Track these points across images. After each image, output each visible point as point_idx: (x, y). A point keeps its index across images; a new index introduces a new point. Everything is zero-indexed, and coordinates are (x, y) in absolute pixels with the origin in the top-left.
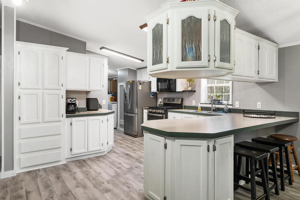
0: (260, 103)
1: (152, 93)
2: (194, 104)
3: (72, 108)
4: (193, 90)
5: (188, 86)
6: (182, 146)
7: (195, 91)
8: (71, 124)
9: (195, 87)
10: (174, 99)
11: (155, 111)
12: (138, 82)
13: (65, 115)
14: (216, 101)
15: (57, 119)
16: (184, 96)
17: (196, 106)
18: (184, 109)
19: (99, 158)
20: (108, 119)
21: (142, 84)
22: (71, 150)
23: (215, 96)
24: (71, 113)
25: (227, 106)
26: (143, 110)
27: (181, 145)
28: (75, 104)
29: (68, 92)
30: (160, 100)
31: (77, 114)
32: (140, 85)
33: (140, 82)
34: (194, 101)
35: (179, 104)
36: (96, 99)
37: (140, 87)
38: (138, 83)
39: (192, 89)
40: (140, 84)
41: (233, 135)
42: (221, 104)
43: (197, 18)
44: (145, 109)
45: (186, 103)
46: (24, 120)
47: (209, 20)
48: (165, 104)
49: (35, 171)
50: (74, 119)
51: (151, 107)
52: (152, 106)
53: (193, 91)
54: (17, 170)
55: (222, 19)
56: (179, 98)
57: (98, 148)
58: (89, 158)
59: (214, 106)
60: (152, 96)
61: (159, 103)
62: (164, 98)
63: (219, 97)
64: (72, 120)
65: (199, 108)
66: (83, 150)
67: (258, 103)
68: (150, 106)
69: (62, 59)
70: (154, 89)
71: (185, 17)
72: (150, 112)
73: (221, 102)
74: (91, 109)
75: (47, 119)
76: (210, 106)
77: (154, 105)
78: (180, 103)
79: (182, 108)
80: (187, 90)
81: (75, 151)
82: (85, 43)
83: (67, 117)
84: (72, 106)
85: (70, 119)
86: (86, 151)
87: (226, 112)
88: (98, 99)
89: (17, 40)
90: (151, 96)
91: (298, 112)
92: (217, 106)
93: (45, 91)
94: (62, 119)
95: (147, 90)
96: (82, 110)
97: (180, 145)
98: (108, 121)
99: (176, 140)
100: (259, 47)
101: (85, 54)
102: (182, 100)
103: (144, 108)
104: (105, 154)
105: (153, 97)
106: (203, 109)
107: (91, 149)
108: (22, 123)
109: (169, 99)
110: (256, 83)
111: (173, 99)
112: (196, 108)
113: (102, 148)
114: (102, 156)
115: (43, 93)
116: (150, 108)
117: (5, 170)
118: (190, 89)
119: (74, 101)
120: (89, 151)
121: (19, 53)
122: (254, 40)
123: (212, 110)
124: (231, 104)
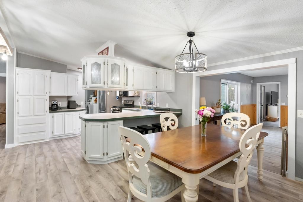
1: (117, 97)
3: (55, 107)
5: (135, 93)
7: (140, 96)
8: (53, 117)
9: (140, 94)
11: (115, 109)
13: (48, 111)
14: (149, 103)
15: (43, 114)
16: (134, 99)
17: (140, 105)
18: (135, 107)
19: (72, 138)
20: (79, 114)
22: (53, 133)
24: (54, 110)
25: (153, 106)
26: (110, 108)
28: (57, 104)
29: (51, 97)
30: (123, 102)
31: (59, 110)
32: (109, 92)
34: (139, 103)
35: (132, 104)
36: (75, 101)
37: (108, 93)
39: (138, 95)
40: (109, 91)
41: (123, 120)
43: (99, 64)
45: (135, 104)
46: (20, 114)
47: (104, 64)
48: (125, 104)
49: (28, 145)
50: (55, 114)
53: (138, 96)
54: (16, 144)
55: (113, 63)
57: (72, 132)
58: (65, 138)
59: (147, 105)
60: (118, 99)
61: (122, 104)
63: (151, 100)
64: (53, 114)
65: (141, 107)
66: (61, 133)
67: (167, 104)
68: (114, 106)
69: (47, 77)
70: (118, 95)
71: (93, 62)
72: (113, 110)
73: (152, 103)
74: (71, 108)
75: (36, 113)
76: (145, 105)
77: (119, 105)
79: (133, 107)
81: (55, 133)
82: (66, 65)
83: (50, 112)
84: (55, 106)
85: (52, 114)
86: (63, 134)
87: (152, 110)
88: (76, 101)
89: (16, 67)
91: (182, 109)
92: (149, 106)
93: (35, 97)
94: (46, 114)
95: (114, 95)
96: (64, 108)
100: (156, 72)
101: (66, 73)
102: (133, 102)
103: (111, 107)
104: (77, 136)
106: (143, 107)
107: (67, 132)
108: (20, 116)
109: (127, 101)
111: (128, 101)
112: (139, 107)
113: (74, 132)
114: (74, 137)
115: (34, 98)
116: (113, 107)
117: (9, 143)
118: (136, 95)
119: (56, 102)
120: (65, 133)
121: (18, 74)
122: (152, 69)
123: (146, 108)
124: (155, 104)
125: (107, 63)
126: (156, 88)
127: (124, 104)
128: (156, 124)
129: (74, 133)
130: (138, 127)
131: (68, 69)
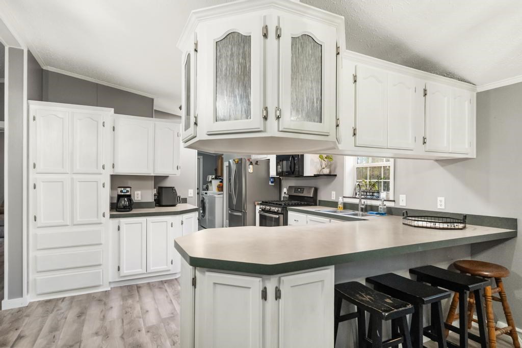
0: (443, 199)
1: (272, 178)
2: (333, 198)
3: (124, 202)
4: (332, 174)
5: (324, 166)
6: (218, 286)
7: (336, 175)
8: (119, 229)
9: (335, 168)
10: (304, 189)
11: (268, 208)
12: (247, 161)
13: (108, 214)
14: (368, 194)
15: (95, 220)
16: (318, 183)
17: (336, 201)
18: (319, 205)
20: (182, 222)
21: (254, 163)
22: (119, 269)
23: (368, 183)
24: (123, 210)
26: (255, 206)
27: (215, 284)
28: (130, 196)
29: (114, 178)
30: (285, 190)
31: (134, 211)
32: (251, 166)
33: (251, 160)
34: (334, 193)
35: (310, 197)
36: (172, 188)
37: (251, 169)
38: (248, 163)
39: (330, 172)
40: (251, 163)
41: (333, 267)
42: (378, 198)
43: (245, 36)
44: (258, 204)
45: (322, 197)
46: (41, 220)
47: (265, 36)
48: (291, 197)
49: (58, 300)
50: (124, 222)
51: (266, 203)
52: (267, 200)
53: (331, 176)
54: (29, 298)
55: (298, 33)
56: (311, 187)
57: (164, 267)
58: (149, 284)
59: (363, 201)
60: (272, 182)
61: (283, 195)
62: (290, 187)
63: (374, 185)
64: (119, 222)
65: (340, 205)
66: (139, 271)
67: (439, 199)
68: (264, 200)
69: (104, 126)
70: (273, 173)
71: (220, 35)
72: (263, 210)
73: (376, 194)
74: (164, 204)
75: (78, 219)
76: (356, 201)
77: (274, 198)
78: (312, 196)
79: (316, 205)
80: (322, 174)
81: (125, 271)
82: (152, 100)
83: (112, 216)
84: (125, 200)
85: (116, 220)
86: (143, 272)
87: (382, 214)
88: (176, 188)
89: (30, 98)
90: (270, 184)
91: (516, 218)
92: (369, 202)
93: (75, 176)
94: (103, 220)
95: (263, 173)
97: (212, 284)
98: (182, 224)
99: (208, 274)
100: (425, 90)
101: (152, 117)
102: (316, 190)
103: (256, 203)
104: (175, 278)
105: (273, 184)
106: (346, 206)
107: (152, 268)
108: (39, 225)
109: (296, 189)
110: (437, 161)
111: (302, 189)
112: (334, 204)
113: (170, 267)
114: (169, 281)
115: (72, 179)
116: (264, 203)
117: (10, 298)
118: (326, 171)
119: (128, 191)
120: (148, 271)
121: (34, 119)
122: (411, 77)
123: (360, 209)
124: (392, 198)
125: (278, 29)
126: (425, 143)
127: (289, 195)
128: (421, 268)
129: (169, 270)
130: (368, 280)
131: (156, 111)
